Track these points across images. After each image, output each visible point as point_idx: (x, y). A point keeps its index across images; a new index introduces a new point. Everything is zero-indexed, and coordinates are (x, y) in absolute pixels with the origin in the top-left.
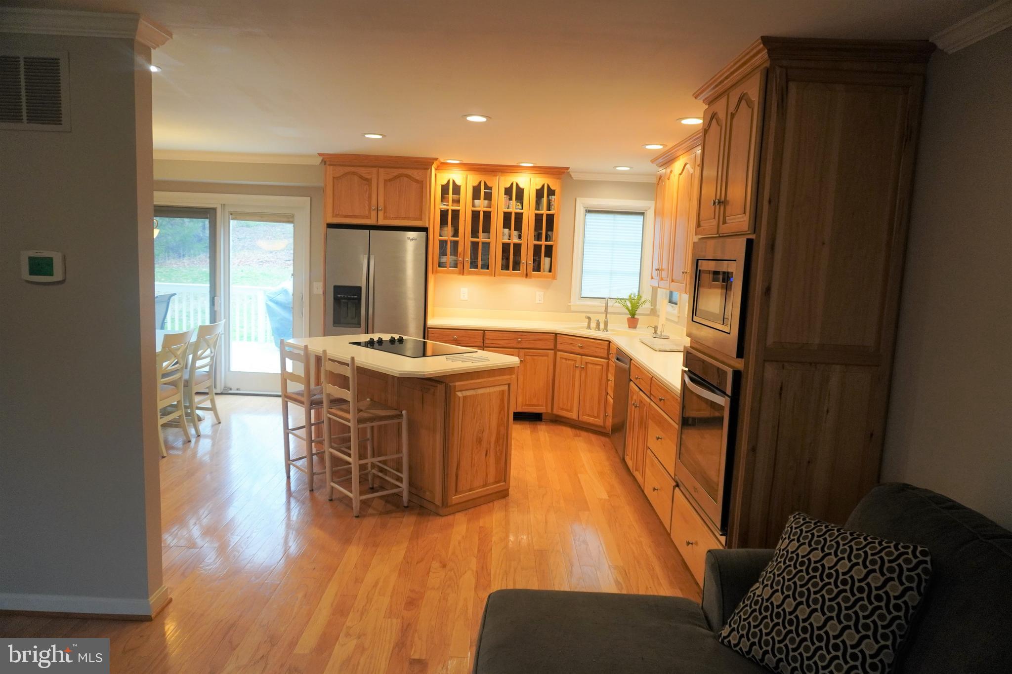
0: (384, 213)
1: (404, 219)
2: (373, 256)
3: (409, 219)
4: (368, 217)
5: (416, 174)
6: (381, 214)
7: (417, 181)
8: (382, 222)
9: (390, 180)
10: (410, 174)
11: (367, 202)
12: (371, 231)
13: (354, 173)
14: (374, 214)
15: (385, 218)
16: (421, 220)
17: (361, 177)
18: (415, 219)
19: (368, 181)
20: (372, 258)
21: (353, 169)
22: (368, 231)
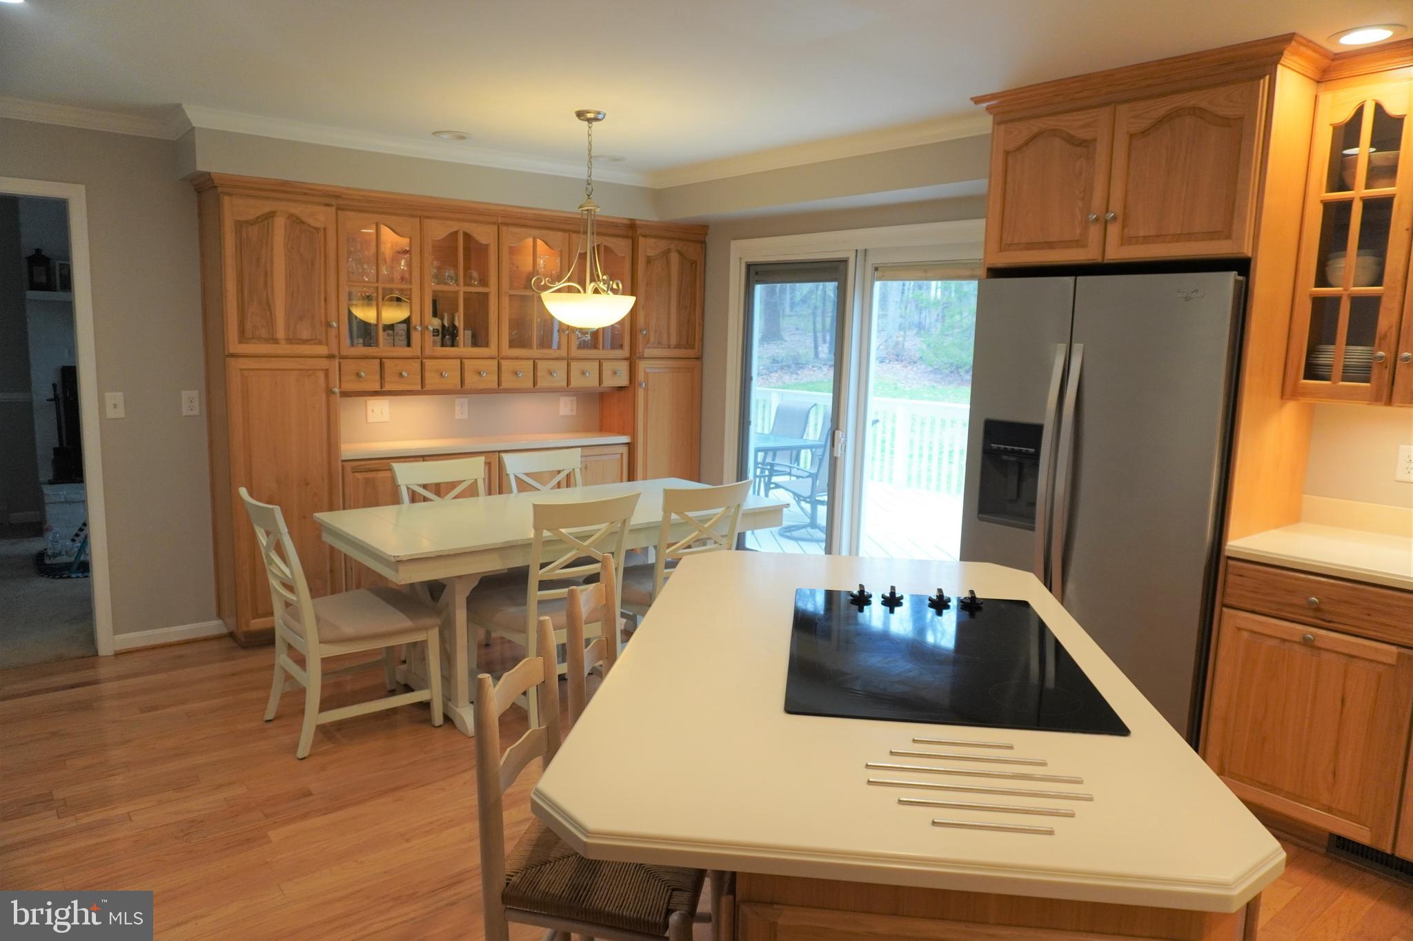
0: (1123, 227)
1: (1178, 238)
2: (1082, 345)
3: (1189, 236)
4: (1079, 243)
5: (1219, 101)
6: (1114, 231)
7: (1225, 122)
8: (1115, 253)
9: (1145, 133)
10: (1204, 105)
11: (1080, 204)
12: (1079, 278)
13: (1054, 132)
14: (1094, 232)
15: (1125, 240)
16: (1229, 237)
17: (1071, 140)
18: (1213, 235)
19: (1086, 145)
20: (1078, 349)
21: (1050, 123)
22: (1073, 278)
